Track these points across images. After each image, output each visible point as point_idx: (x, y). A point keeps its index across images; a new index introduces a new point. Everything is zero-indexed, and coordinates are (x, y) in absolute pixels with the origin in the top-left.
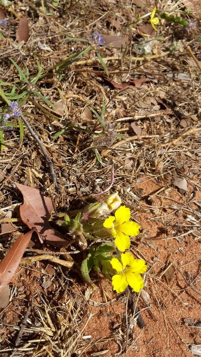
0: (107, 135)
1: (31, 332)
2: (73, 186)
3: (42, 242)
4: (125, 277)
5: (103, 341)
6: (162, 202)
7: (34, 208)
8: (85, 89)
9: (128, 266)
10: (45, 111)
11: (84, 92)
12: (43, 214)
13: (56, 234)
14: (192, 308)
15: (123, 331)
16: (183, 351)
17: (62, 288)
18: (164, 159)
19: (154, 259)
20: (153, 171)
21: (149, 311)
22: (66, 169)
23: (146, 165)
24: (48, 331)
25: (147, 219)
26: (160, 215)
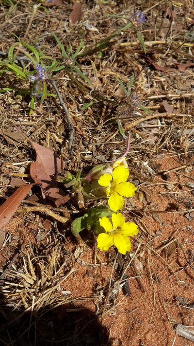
0: (130, 107)
1: (13, 277)
2: (90, 154)
3: (44, 197)
4: (113, 237)
5: (82, 300)
6: (179, 179)
7: (45, 167)
8: (125, 68)
9: (119, 228)
10: (79, 84)
11: (123, 71)
12: (52, 173)
13: (59, 193)
14: (188, 288)
15: (105, 294)
16: (166, 328)
17: (54, 243)
18: (190, 137)
19: (157, 233)
20: (177, 149)
21: (138, 280)
22: (87, 138)
23: (171, 143)
24: (29, 279)
25: (159, 193)
26: (174, 191)
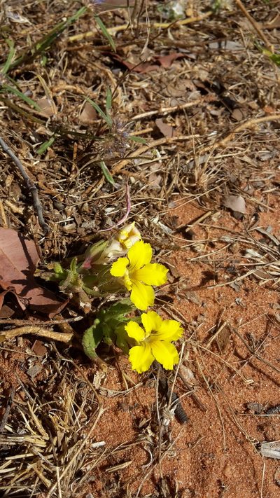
0: (116, 140)
1: (11, 444)
2: (71, 222)
3: (24, 308)
4: (150, 349)
5: (124, 448)
6: (207, 234)
7: (10, 259)
8: (85, 76)
9: (153, 332)
10: (24, 113)
11: (83, 80)
12: (24, 265)
13: (45, 295)
14: (259, 387)
15: (153, 430)
16: (247, 453)
17: (59, 374)
18: (208, 169)
19: (199, 319)
20: (193, 190)
21: (192, 396)
22: (60, 197)
23: (181, 181)
24: (38, 441)
25: (186, 260)
26: (206, 253)
